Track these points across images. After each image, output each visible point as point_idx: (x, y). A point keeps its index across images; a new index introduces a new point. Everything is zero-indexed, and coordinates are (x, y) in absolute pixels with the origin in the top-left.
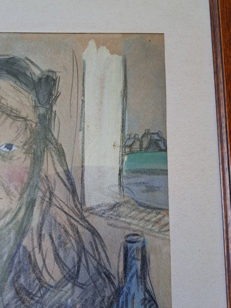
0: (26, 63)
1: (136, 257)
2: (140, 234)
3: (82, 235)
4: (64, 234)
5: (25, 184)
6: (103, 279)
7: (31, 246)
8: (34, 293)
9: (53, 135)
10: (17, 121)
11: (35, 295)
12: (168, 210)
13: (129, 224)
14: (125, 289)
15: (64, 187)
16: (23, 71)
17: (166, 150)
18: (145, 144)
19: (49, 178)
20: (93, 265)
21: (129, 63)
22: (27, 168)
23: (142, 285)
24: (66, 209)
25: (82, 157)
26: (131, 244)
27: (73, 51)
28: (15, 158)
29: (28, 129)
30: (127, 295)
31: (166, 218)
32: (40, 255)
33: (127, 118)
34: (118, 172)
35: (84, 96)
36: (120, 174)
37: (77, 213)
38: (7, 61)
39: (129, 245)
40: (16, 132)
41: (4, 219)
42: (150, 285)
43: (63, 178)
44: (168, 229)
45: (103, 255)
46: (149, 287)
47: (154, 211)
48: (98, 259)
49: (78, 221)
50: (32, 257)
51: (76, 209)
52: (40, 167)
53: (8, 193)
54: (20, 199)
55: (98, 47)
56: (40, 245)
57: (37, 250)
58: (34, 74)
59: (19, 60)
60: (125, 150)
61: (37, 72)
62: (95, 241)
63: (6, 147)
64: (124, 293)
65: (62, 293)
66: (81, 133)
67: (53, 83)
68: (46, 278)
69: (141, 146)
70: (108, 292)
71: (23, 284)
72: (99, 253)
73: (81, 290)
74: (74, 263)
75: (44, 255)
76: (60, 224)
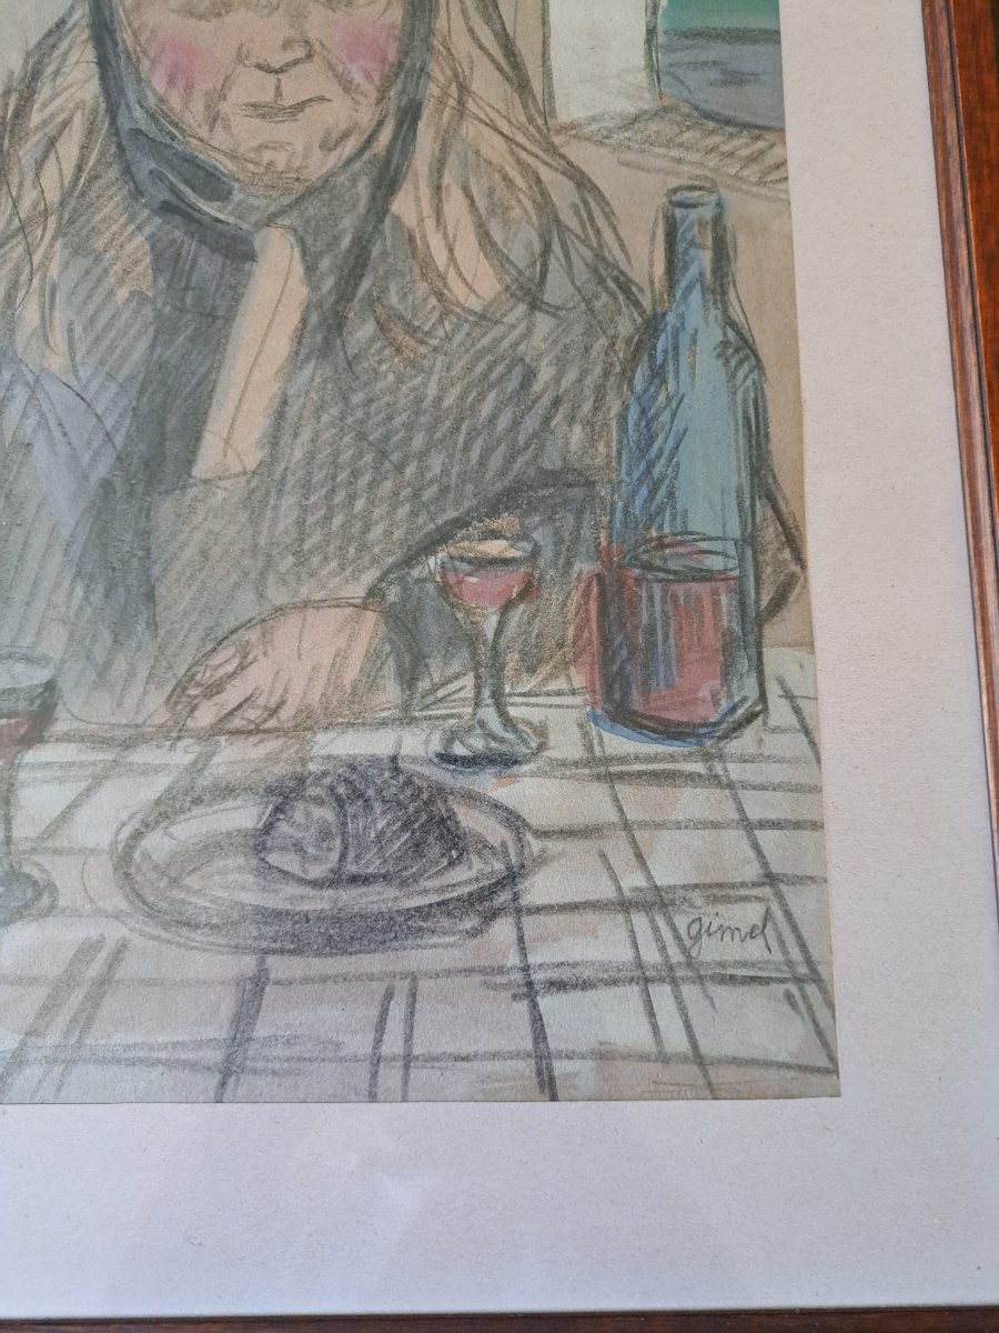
1: (698, 240)
2: (708, 185)
3: (549, 189)
4: (500, 186)
5: (392, 65)
6: (612, 295)
7: (414, 215)
11: (429, 333)
12: (782, 130)
13: (680, 161)
14: (670, 318)
15: (497, 74)
19: (454, 51)
20: (583, 259)
22: (393, 27)
23: (717, 308)
24: (505, 127)
26: (685, 211)
30: (676, 332)
31: (777, 151)
32: (439, 236)
34: (642, 35)
36: (648, 41)
37: (533, 136)
39: (679, 212)
41: (339, 150)
42: (739, 310)
43: (492, 52)
44: (784, 175)
45: (608, 235)
46: (736, 314)
47: (745, 132)
48: (595, 245)
49: (537, 156)
50: (419, 241)
51: (531, 128)
52: (430, 23)
53: (347, 87)
54: (379, 101)
56: (438, 212)
57: (430, 224)
62: (585, 203)
64: (669, 328)
65: (501, 328)
68: (457, 292)
71: (396, 306)
72: (598, 232)
73: (553, 322)
74: (533, 255)
75: (451, 235)
76: (490, 163)
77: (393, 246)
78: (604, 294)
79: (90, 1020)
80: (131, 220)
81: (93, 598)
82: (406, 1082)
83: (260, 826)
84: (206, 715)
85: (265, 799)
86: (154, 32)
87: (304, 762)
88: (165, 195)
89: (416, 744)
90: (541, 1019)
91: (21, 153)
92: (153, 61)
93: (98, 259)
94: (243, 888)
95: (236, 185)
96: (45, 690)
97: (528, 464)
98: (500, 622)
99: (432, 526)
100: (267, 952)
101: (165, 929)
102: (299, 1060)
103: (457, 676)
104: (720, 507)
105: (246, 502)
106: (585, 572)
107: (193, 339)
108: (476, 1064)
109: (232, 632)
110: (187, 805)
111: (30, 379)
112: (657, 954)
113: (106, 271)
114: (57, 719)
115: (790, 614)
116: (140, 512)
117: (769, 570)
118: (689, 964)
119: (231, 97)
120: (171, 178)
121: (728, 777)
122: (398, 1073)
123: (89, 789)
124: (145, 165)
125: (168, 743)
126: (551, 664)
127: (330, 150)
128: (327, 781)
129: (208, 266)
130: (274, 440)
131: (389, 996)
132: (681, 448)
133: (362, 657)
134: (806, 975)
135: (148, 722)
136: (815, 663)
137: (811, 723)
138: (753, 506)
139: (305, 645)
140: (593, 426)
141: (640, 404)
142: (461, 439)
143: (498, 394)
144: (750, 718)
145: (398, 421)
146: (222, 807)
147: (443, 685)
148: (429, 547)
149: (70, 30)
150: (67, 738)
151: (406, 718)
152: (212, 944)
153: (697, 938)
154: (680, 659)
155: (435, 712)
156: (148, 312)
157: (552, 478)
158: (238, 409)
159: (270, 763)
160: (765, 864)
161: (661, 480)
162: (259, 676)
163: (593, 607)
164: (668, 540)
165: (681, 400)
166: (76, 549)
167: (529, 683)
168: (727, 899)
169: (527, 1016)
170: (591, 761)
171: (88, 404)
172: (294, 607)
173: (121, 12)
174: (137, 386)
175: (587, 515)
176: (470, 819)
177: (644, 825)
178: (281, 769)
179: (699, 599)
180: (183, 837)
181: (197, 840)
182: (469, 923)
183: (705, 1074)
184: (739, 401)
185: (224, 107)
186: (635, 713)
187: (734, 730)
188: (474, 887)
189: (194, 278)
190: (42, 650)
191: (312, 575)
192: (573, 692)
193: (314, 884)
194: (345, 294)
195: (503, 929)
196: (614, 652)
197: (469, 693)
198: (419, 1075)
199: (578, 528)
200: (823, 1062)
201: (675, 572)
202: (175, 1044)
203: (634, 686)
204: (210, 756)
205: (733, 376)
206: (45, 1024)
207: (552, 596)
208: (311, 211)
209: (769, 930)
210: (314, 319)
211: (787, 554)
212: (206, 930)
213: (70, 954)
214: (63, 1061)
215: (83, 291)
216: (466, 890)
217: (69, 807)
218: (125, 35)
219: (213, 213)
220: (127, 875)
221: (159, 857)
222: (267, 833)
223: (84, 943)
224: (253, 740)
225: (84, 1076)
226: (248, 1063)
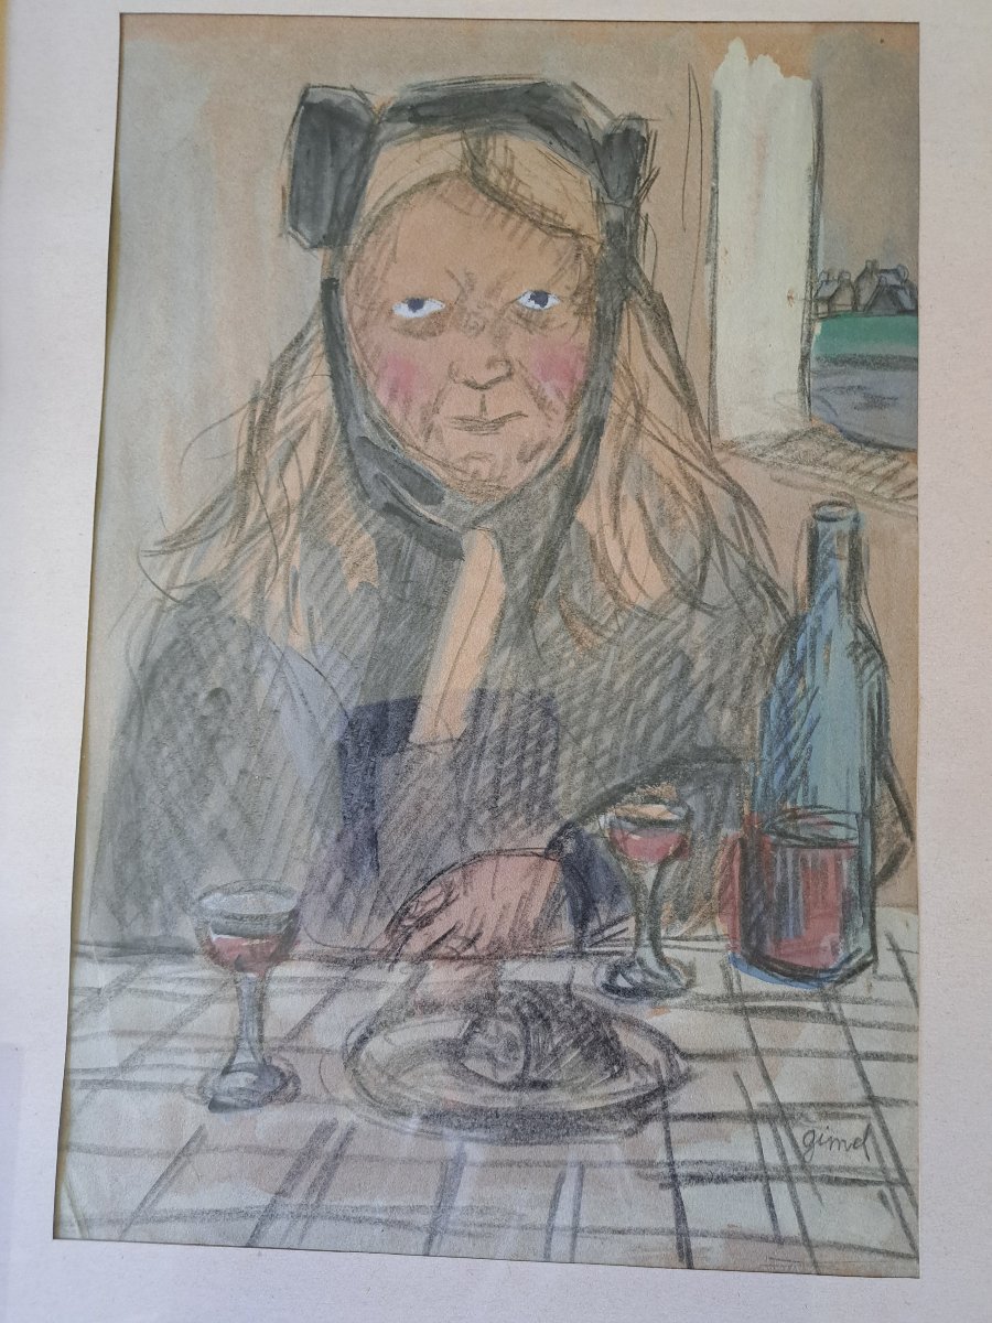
0: (573, 96)
1: (837, 552)
2: (847, 501)
3: (711, 502)
4: (669, 498)
5: (580, 384)
6: (760, 597)
7: (595, 522)
8: (603, 622)
9: (641, 273)
10: (556, 237)
11: (605, 627)
12: (915, 451)
13: (824, 478)
14: (810, 620)
15: (669, 394)
16: (569, 118)
17: (915, 312)
18: (865, 297)
19: (633, 372)
20: (737, 565)
21: (828, 100)
22: (581, 349)
23: (850, 613)
25: (712, 326)
26: (826, 525)
27: (690, 67)
28: (555, 325)
29: (582, 257)
30: (814, 633)
31: (909, 470)
32: (615, 542)
33: (822, 232)
34: (797, 361)
35: (717, 178)
36: (802, 367)
37: (699, 452)
38: (528, 92)
39: (821, 526)
40: (556, 264)
41: (534, 461)
42: (868, 614)
43: (665, 372)
44: (915, 493)
46: (866, 618)
47: (883, 453)
48: (748, 554)
49: (701, 471)
50: (598, 545)
51: (697, 445)
52: (612, 346)
53: (541, 403)
54: (568, 418)
55: (752, 58)
56: (616, 521)
57: (608, 530)
58: (594, 124)
59: (558, 89)
60: (817, 307)
61: (602, 121)
62: (741, 514)
63: (532, 298)
64: (808, 628)
65: (665, 624)
66: (709, 267)
67: (639, 147)
68: (628, 591)
69: (856, 300)
70: (771, 627)
71: (578, 602)
72: (751, 541)
73: (709, 620)
74: (694, 560)
75: (626, 540)
76: (661, 476)
77: (578, 549)
78: (754, 597)
79: (326, 1185)
80: (360, 517)
81: (328, 842)
82: (573, 1247)
83: (460, 1037)
84: (418, 943)
85: (465, 1015)
86: (378, 349)
87: (495, 985)
88: (388, 498)
89: (586, 976)
90: (682, 1205)
91: (267, 456)
92: (377, 376)
93: (332, 553)
94: (446, 1087)
95: (447, 491)
96: (290, 917)
97: (684, 741)
98: (658, 875)
99: (602, 790)
100: (465, 1139)
101: (385, 1117)
102: (489, 1226)
103: (621, 919)
104: (845, 785)
105: (452, 765)
106: (730, 835)
107: (411, 625)
108: (630, 1237)
109: (439, 874)
110: (402, 1016)
111: (278, 656)
112: (778, 1158)
113: (339, 563)
114: (299, 941)
115: (900, 880)
116: (366, 770)
117: (884, 841)
118: (803, 1167)
119: (443, 410)
120: (393, 482)
121: (842, 1015)
122: (568, 1240)
123: (325, 1000)
124: (372, 470)
125: (388, 965)
126: (700, 913)
127: (526, 461)
128: (514, 1002)
129: (425, 562)
130: (476, 713)
131: (561, 1180)
132: (813, 734)
133: (543, 899)
134: (896, 1180)
135: (371, 947)
136: (918, 923)
137: (912, 974)
138: (873, 785)
139: (497, 887)
140: (740, 712)
141: (781, 694)
142: (629, 717)
143: (661, 681)
144: (863, 967)
145: (576, 701)
146: (430, 1019)
147: (609, 926)
148: (601, 807)
149: (307, 345)
150: (307, 957)
151: (579, 953)
152: (422, 1130)
153: (810, 1146)
154: (807, 913)
155: (602, 949)
156: (374, 601)
157: (705, 754)
158: (447, 686)
159: (468, 985)
160: (868, 1089)
161: (796, 760)
162: (459, 912)
163: (736, 866)
164: (800, 812)
165: (816, 692)
166: (315, 800)
167: (681, 929)
168: (837, 1116)
169: (671, 1202)
170: (731, 997)
171: (325, 679)
172: (489, 854)
173: (350, 329)
174: (365, 664)
175: (733, 789)
176: (629, 1040)
177: (771, 1052)
178: (478, 990)
179: (824, 863)
180: (399, 1043)
181: (410, 1046)
182: (627, 1125)
183: (812, 1255)
184: (865, 694)
185: (438, 420)
186: (768, 958)
187: (849, 976)
188: (632, 1096)
189: (412, 573)
190: (286, 885)
191: (505, 827)
192: (717, 939)
193: (503, 1086)
194: (536, 592)
195: (654, 1131)
196: (752, 905)
197: (631, 934)
198: (584, 1243)
199: (725, 798)
200: (906, 1249)
201: (805, 840)
202: (393, 1208)
203: (768, 935)
204: (422, 977)
205: (861, 672)
206: (290, 1187)
207: (702, 856)
208: (509, 517)
209: (869, 1142)
210: (510, 612)
211: (900, 827)
212: (418, 1119)
213: (310, 1133)
214: (305, 1216)
215: (320, 580)
216: (625, 1098)
217: (309, 1015)
218: (354, 352)
219: (427, 514)
220: (355, 1071)
221: (380, 1059)
222: (466, 1043)
223: (321, 1125)
224: (455, 964)
225: (321, 1229)
226: (450, 1226)
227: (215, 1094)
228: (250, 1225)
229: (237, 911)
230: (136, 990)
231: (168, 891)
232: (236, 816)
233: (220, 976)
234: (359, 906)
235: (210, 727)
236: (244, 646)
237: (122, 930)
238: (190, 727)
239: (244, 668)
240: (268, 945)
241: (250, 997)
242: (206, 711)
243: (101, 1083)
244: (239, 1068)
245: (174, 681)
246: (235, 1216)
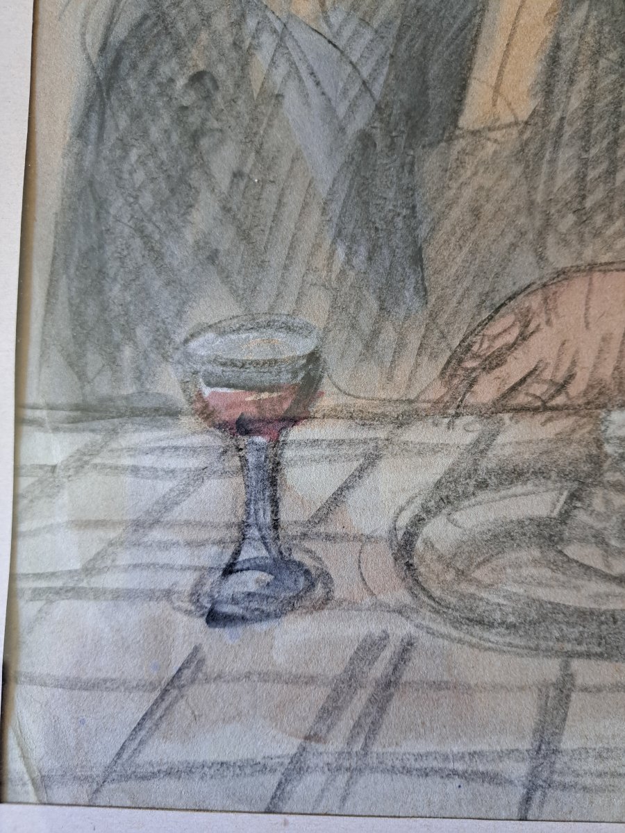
81: (355, 261)
83: (555, 514)
84: (487, 390)
85: (559, 485)
87: (599, 444)
94: (540, 584)
96: (309, 362)
100: (570, 655)
101: (456, 628)
102: (612, 775)
105: (519, 155)
109: (510, 299)
110: (471, 489)
111: (278, 26)
114: (322, 394)
116: (402, 166)
123: (362, 469)
125: (446, 420)
130: (548, 88)
135: (422, 397)
139: (592, 312)
146: (510, 492)
150: (334, 414)
152: (510, 644)
158: (506, 54)
159: (560, 444)
162: (541, 347)
166: (336, 208)
171: (342, 52)
172: (578, 270)
174: (394, 32)
178: (572, 451)
180: (468, 525)
181: (485, 528)
191: (597, 234)
202: (472, 755)
204: (494, 436)
206: (324, 729)
212: (502, 630)
213: (350, 652)
214: (348, 769)
217: (341, 489)
220: (409, 565)
221: (443, 547)
222: (564, 522)
223: (365, 640)
224: (540, 418)
225: (371, 786)
226: (556, 777)
227: (214, 602)
228: (271, 781)
229: (238, 356)
230: (104, 466)
231: (142, 334)
232: (231, 232)
233: (218, 442)
234: (401, 345)
235: (191, 119)
236: (234, 17)
237: (82, 388)
238: (166, 120)
239: (235, 44)
240: (281, 400)
241: (258, 467)
242: (186, 102)
243: (58, 592)
244: (247, 565)
245: (144, 66)
246: (248, 771)
